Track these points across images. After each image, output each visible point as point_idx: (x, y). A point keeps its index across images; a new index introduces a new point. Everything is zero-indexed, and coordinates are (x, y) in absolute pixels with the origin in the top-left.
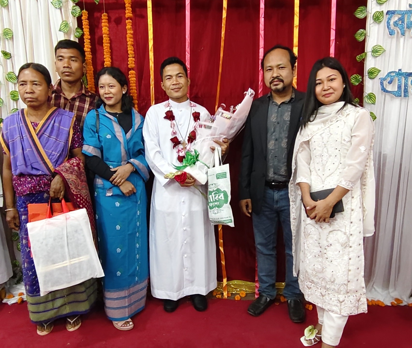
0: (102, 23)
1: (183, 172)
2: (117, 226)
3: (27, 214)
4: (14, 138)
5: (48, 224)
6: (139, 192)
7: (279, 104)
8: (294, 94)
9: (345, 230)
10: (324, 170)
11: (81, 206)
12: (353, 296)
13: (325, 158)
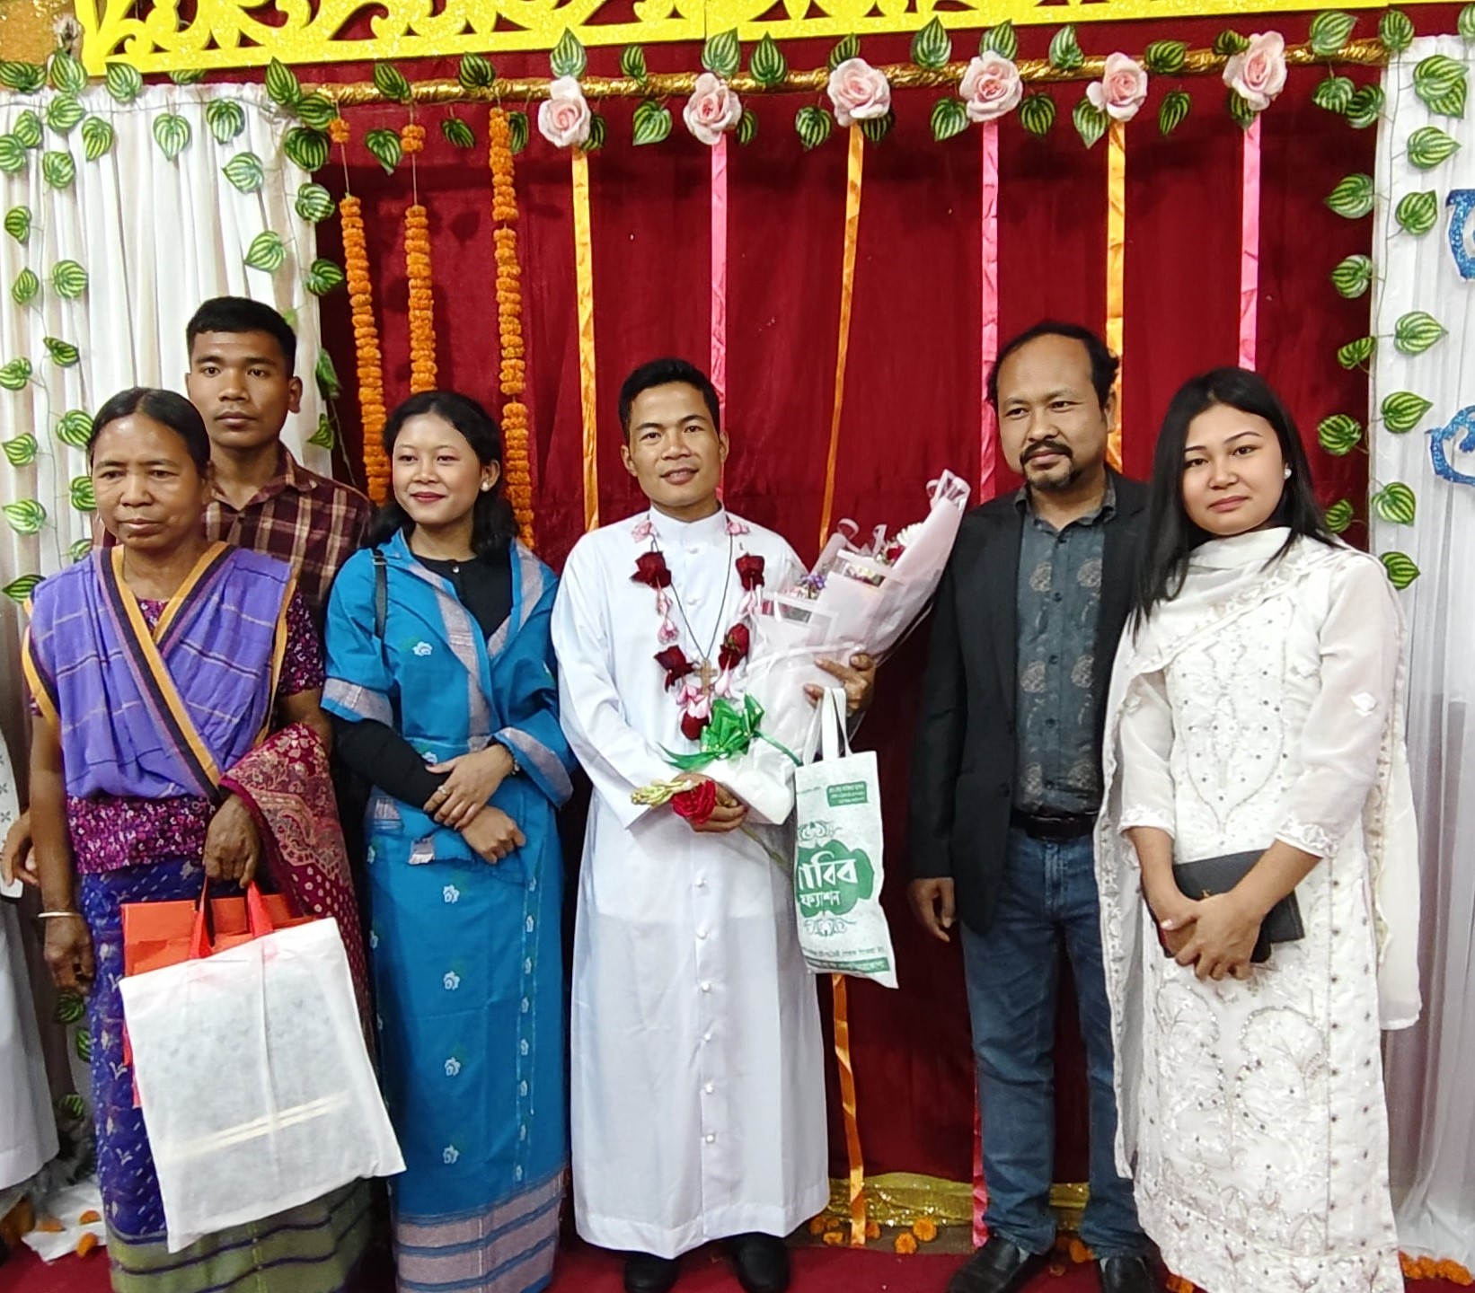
0: (405, 239)
1: (703, 782)
2: (448, 976)
3: (119, 940)
4: (74, 657)
5: (198, 980)
6: (536, 845)
7: (1060, 527)
8: (1112, 492)
9: (1312, 1008)
10: (1223, 782)
11: (318, 908)
12: (1352, 1262)
13: (1224, 737)
